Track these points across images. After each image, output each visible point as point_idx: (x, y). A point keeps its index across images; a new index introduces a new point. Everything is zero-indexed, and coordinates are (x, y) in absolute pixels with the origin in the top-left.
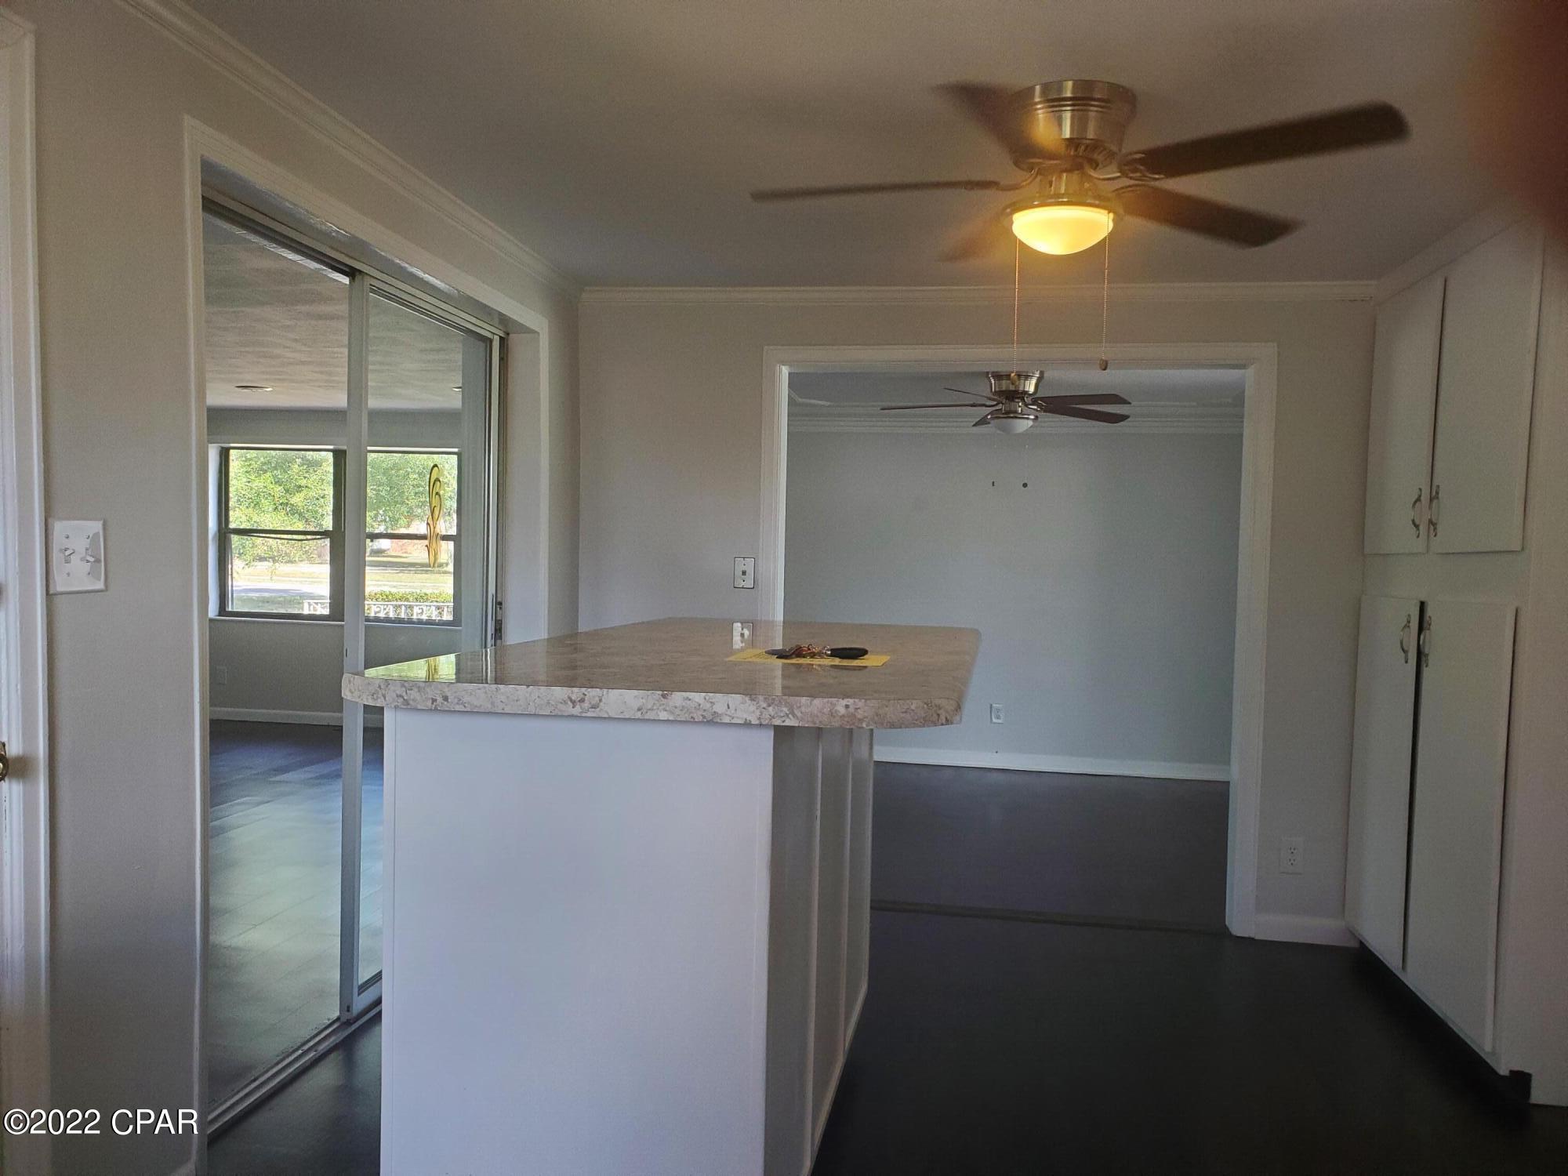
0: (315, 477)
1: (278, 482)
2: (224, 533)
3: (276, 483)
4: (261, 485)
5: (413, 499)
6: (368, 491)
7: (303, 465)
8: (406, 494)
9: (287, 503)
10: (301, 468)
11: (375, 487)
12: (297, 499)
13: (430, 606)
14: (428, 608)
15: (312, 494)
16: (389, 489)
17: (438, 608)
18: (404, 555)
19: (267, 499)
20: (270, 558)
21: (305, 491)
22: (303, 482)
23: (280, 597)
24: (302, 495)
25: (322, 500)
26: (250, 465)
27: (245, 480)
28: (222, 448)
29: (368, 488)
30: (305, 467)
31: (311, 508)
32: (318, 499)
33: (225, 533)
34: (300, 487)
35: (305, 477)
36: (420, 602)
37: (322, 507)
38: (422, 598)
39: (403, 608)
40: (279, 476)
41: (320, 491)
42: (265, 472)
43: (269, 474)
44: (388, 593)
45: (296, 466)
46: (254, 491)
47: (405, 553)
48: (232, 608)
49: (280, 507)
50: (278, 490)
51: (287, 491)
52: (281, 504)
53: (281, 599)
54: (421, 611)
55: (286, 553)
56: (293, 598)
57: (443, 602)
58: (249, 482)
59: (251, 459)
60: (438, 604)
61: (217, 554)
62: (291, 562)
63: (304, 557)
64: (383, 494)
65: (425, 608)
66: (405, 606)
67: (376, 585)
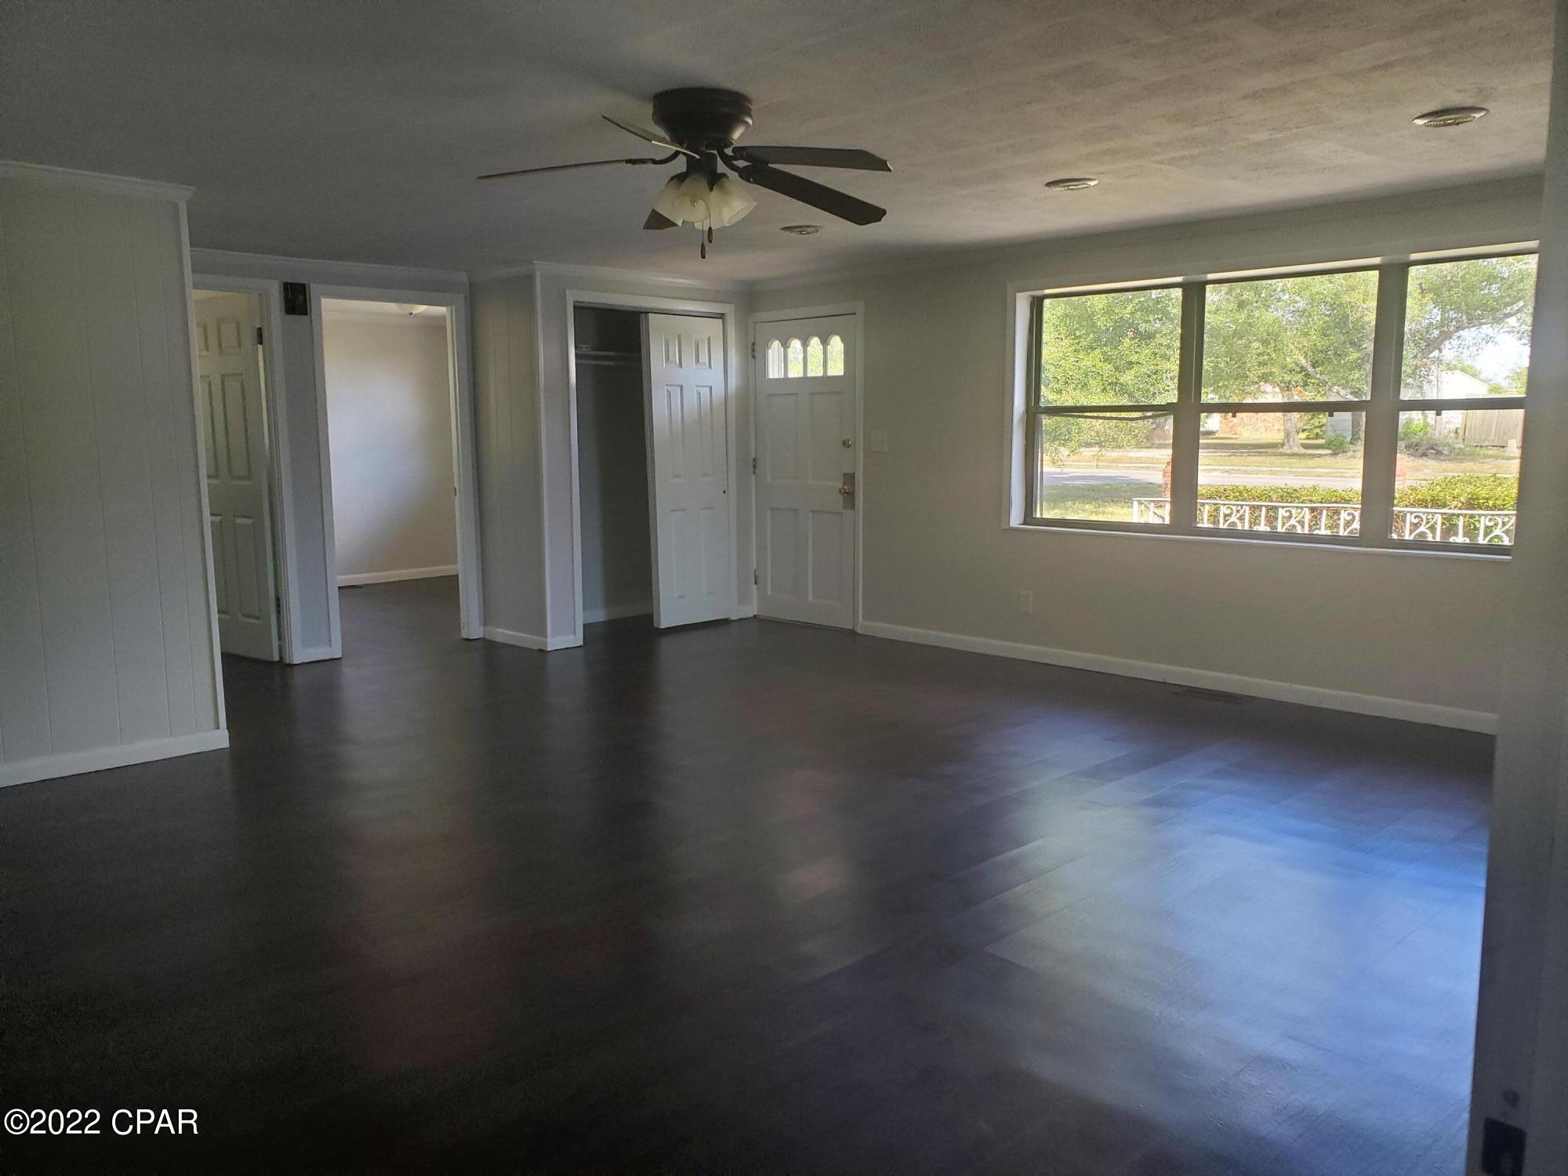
0: (1147, 351)
1: (1107, 359)
2: (1035, 411)
3: (1105, 361)
4: (1090, 364)
5: (1256, 370)
6: (1205, 363)
7: (1134, 338)
8: (1248, 365)
9: (1116, 383)
10: (1133, 342)
11: (1213, 358)
12: (1127, 378)
13: (1302, 508)
14: (1299, 510)
15: (1144, 370)
16: (1228, 360)
17: (1313, 510)
18: (1234, 436)
19: (1095, 379)
20: (1096, 444)
21: (1136, 368)
22: (1134, 358)
23: (1106, 485)
24: (1132, 372)
25: (1155, 377)
26: (1079, 342)
27: (1073, 359)
28: (1033, 297)
29: (1204, 361)
30: (1137, 340)
31: (1141, 386)
32: (1149, 376)
33: (1035, 414)
34: (1131, 363)
35: (1136, 352)
36: (1287, 502)
37: (1154, 385)
38: (1289, 496)
39: (1264, 509)
40: (1109, 353)
41: (1152, 367)
42: (1093, 349)
43: (1098, 351)
44: (1242, 488)
45: (1127, 340)
46: (1082, 371)
47: (1236, 434)
48: (1042, 514)
49: (1109, 387)
50: (1108, 367)
51: (1117, 369)
52: (1110, 384)
53: (1107, 487)
54: (1288, 514)
55: (1113, 438)
56: (1120, 486)
57: (1321, 502)
58: (1078, 361)
59: (1080, 337)
60: (1313, 505)
61: (1025, 442)
62: (1119, 447)
63: (1133, 442)
64: (1222, 365)
65: (1294, 511)
66: (1267, 506)
67: (1206, 470)
